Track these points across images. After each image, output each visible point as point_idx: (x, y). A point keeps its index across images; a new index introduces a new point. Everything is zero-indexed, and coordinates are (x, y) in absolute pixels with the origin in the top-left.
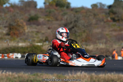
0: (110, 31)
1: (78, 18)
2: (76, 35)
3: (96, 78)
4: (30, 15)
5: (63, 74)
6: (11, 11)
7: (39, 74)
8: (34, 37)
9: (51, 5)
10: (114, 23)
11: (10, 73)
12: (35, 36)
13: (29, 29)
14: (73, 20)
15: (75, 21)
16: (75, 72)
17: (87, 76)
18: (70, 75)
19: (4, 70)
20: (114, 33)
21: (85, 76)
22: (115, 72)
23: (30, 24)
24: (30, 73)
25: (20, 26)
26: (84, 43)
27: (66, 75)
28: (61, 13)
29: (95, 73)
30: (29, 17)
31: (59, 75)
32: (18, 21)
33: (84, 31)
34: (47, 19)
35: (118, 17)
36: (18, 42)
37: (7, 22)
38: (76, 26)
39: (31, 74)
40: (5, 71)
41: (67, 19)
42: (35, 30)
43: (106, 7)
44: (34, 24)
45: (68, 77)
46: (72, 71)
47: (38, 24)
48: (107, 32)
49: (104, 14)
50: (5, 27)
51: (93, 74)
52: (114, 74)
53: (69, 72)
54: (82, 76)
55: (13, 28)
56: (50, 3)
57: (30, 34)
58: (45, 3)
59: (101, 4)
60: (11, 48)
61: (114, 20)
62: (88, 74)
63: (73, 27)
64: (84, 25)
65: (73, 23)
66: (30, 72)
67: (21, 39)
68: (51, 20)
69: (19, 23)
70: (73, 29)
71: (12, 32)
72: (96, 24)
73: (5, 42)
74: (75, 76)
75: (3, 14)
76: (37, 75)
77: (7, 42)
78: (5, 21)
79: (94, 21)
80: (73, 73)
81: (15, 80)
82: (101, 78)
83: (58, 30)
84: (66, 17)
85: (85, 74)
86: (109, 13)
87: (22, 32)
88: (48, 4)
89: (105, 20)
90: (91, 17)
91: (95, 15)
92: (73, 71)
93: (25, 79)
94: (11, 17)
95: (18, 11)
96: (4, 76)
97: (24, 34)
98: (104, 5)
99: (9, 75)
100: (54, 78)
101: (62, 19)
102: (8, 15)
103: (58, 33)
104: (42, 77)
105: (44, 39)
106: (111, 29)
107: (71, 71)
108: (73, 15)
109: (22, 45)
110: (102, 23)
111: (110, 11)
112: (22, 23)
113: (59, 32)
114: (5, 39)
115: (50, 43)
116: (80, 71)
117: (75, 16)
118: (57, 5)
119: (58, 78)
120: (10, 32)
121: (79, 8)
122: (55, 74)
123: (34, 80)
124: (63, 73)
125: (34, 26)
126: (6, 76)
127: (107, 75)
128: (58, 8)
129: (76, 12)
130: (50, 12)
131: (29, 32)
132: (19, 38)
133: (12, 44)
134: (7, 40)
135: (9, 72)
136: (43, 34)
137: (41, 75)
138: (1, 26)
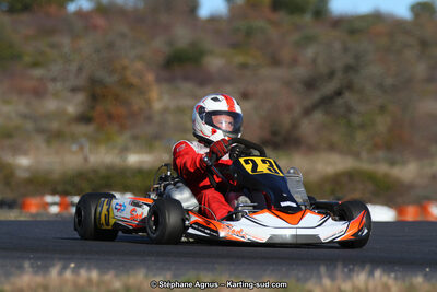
1: (357, 57)
2: (349, 124)
4: (171, 43)
5: (298, 280)
6: (95, 27)
9: (253, 3)
11: (94, 275)
13: (166, 98)
14: (339, 64)
15: (348, 69)
16: (346, 270)
18: (327, 282)
19: (71, 260)
23: (171, 80)
24: (169, 275)
25: (130, 86)
26: (381, 154)
27: (310, 285)
28: (295, 37)
29: (425, 275)
30: (167, 50)
32: (125, 68)
33: (382, 109)
34: (239, 59)
36: (125, 150)
37: (80, 70)
38: (350, 87)
40: (73, 265)
41: (314, 61)
42: (190, 103)
44: (186, 78)
46: (335, 267)
47: (204, 80)
50: (74, 90)
51: (419, 280)
53: (323, 269)
55: (104, 96)
57: (171, 119)
60: (95, 171)
62: (396, 278)
63: (339, 93)
64: (381, 86)
65: (339, 75)
67: (135, 138)
68: (250, 61)
69: (129, 73)
70: (339, 101)
71: (100, 108)
73: (75, 148)
74: (347, 286)
75: (66, 41)
77: (81, 148)
78: (74, 67)
79: (420, 69)
80: (339, 272)
83: (201, 104)
84: (310, 52)
85: (385, 278)
87: (141, 110)
90: (410, 54)
91: (424, 44)
92: (340, 266)
94: (97, 51)
95: (124, 28)
97: (149, 119)
99: (90, 280)
102: (86, 45)
103: (200, 113)
107: (331, 263)
108: (337, 46)
109: (141, 162)
112: (141, 76)
113: (201, 110)
114: (74, 138)
116: (368, 267)
117: (346, 50)
118: (277, 5)
120: (93, 108)
121: (362, 18)
122: (270, 278)
124: (301, 275)
125: (187, 86)
126: (75, 284)
128: (281, 16)
129: (352, 32)
130: (249, 33)
131: (165, 110)
132: (127, 135)
133: (102, 157)
134: (83, 140)
135: (89, 269)
138: (59, 85)
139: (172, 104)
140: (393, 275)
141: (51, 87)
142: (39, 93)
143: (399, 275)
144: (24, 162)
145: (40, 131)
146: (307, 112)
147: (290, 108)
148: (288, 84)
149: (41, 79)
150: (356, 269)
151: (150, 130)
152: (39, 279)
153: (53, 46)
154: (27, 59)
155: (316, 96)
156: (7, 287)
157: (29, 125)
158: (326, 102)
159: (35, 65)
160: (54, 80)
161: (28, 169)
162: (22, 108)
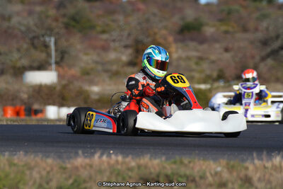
4: (183, 19)
6: (139, 10)
11: (120, 158)
12: (194, 67)
13: (180, 51)
19: (110, 149)
23: (183, 41)
24: (164, 158)
31: (232, 163)
32: (155, 34)
34: (224, 28)
37: (129, 35)
39: (167, 159)
40: (111, 152)
41: (267, 29)
42: (195, 54)
50: (126, 47)
55: (143, 50)
57: (183, 63)
69: (158, 37)
74: (269, 165)
75: (121, 18)
76: (182, 163)
78: (126, 33)
81: (130, 174)
84: (265, 24)
94: (139, 24)
95: (155, 10)
96: (106, 164)
99: (117, 161)
100: (219, 169)
101: (256, 29)
102: (133, 20)
104: (193, 168)
105: (215, 74)
112: (165, 39)
115: (227, 84)
119: (228, 169)
125: (192, 44)
130: (229, 13)
131: (180, 58)
135: (116, 155)
136: (213, 62)
137: (190, 162)
138: (117, 44)
139: (184, 55)
141: (112, 45)
142: (105, 49)
144: (96, 89)
145: (106, 71)
146: (263, 59)
147: (253, 57)
149: (106, 40)
152: (87, 161)
153: (114, 21)
154: (99, 29)
155: (269, 50)
156: (69, 166)
157: (100, 68)
158: (274, 53)
159: (103, 32)
160: (114, 41)
161: (98, 94)
162: (95, 57)
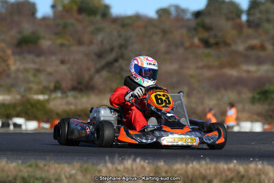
0: (198, 68)
3: (166, 172)
5: (93, 164)
7: (41, 163)
8: (29, 82)
9: (67, 9)
10: (207, 51)
14: (116, 44)
15: (121, 47)
16: (120, 159)
17: (148, 169)
18: (109, 165)
20: (208, 73)
21: (143, 168)
22: (208, 160)
27: (100, 167)
28: (91, 28)
29: (165, 161)
30: (19, 36)
35: (215, 36)
38: (122, 56)
43: (189, 16)
44: (29, 52)
45: (104, 171)
46: (114, 157)
47: (39, 53)
48: (191, 70)
49: (184, 31)
51: (161, 164)
52: (207, 164)
53: (107, 158)
54: (137, 169)
56: (64, 7)
58: (53, 7)
59: (177, 7)
61: (206, 43)
62: (149, 163)
63: (116, 60)
65: (116, 49)
66: (20, 159)
68: (66, 43)
70: (116, 65)
72: (167, 52)
79: (162, 47)
80: (116, 161)
82: (179, 172)
85: (142, 163)
86: (195, 29)
87: (4, 71)
88: (60, 8)
89: (187, 44)
90: (156, 38)
91: (164, 32)
93: (10, 173)
97: (8, 76)
98: (184, 11)
106: (200, 64)
107: (112, 156)
108: (115, 33)
109: (4, 100)
110: (181, 51)
111: (198, 25)
116: (133, 157)
117: (120, 36)
118: (81, 10)
121: (129, 18)
122: (77, 165)
123: (29, 176)
124: (95, 162)
127: (191, 165)
128: (83, 17)
129: (124, 26)
140: (147, 161)
143: (150, 161)
148: (87, 55)
150: (126, 158)
151: (9, 81)
